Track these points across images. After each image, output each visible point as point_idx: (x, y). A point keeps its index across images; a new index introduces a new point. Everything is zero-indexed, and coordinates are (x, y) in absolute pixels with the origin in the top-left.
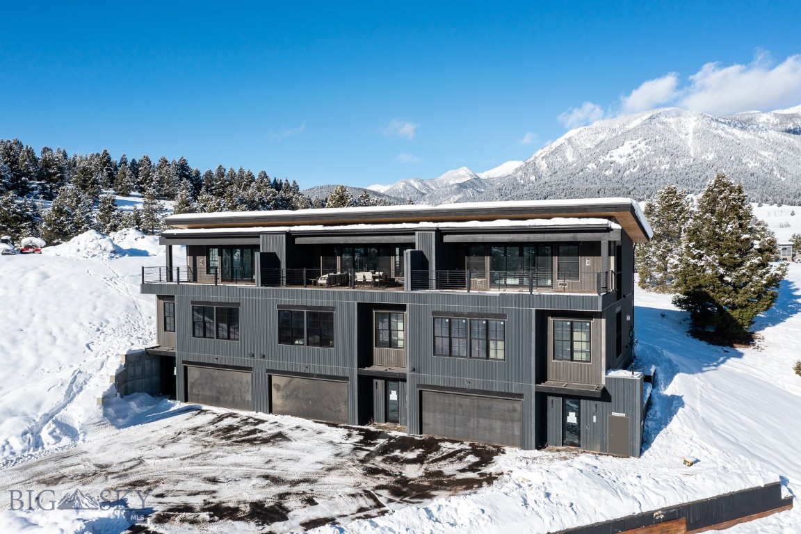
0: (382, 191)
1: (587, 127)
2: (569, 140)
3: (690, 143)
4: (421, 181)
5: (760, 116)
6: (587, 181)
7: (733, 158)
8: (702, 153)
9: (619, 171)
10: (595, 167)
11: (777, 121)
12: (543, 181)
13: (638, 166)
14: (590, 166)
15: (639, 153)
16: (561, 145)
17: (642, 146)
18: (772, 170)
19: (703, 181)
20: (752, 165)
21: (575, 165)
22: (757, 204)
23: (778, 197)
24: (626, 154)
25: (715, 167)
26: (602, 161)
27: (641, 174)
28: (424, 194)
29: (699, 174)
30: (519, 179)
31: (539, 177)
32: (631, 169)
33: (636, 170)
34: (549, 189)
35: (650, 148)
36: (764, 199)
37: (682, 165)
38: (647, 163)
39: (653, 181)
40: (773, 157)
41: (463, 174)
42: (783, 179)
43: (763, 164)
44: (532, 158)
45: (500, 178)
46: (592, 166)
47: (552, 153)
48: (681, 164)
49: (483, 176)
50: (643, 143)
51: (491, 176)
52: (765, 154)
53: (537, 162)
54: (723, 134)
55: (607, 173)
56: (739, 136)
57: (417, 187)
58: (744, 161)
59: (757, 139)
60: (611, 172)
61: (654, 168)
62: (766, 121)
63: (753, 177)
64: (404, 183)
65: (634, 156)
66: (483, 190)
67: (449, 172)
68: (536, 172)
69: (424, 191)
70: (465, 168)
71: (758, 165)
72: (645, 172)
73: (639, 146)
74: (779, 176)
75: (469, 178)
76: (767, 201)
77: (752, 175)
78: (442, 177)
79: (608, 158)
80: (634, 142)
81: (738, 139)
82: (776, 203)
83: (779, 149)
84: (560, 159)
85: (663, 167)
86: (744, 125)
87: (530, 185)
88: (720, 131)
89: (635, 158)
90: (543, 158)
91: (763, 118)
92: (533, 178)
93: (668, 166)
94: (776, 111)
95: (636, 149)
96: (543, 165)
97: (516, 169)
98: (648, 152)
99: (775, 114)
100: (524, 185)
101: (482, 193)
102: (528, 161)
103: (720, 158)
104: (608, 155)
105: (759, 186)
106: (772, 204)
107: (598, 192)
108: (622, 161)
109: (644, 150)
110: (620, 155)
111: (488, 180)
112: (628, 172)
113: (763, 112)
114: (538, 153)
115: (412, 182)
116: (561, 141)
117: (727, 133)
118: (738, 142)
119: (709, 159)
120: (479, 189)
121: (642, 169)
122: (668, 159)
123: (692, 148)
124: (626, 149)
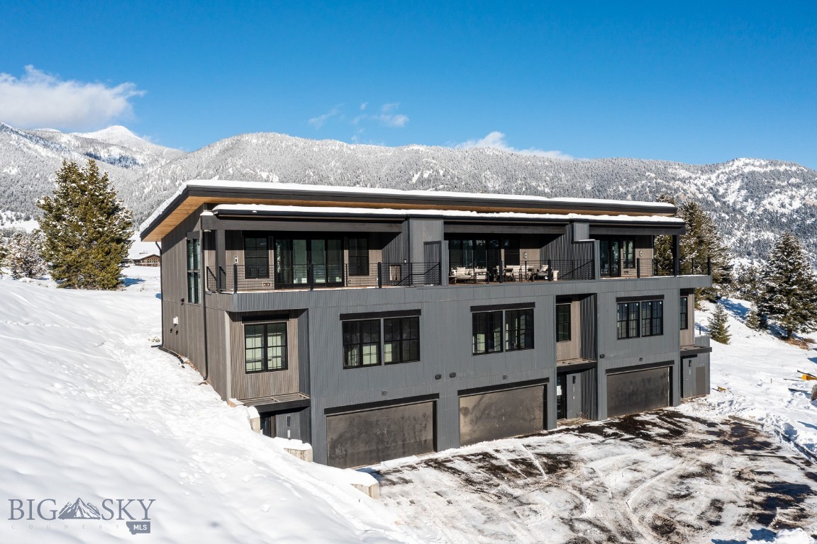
5: (61, 136)
7: (38, 176)
11: (77, 143)
19: (8, 197)
25: (20, 183)
54: (25, 149)
56: (43, 154)
62: (68, 142)
81: (42, 157)
86: (47, 142)
88: (21, 145)
91: (64, 139)
94: (76, 134)
99: (76, 137)
103: (25, 173)
113: (64, 133)
117: (30, 148)
119: (11, 174)
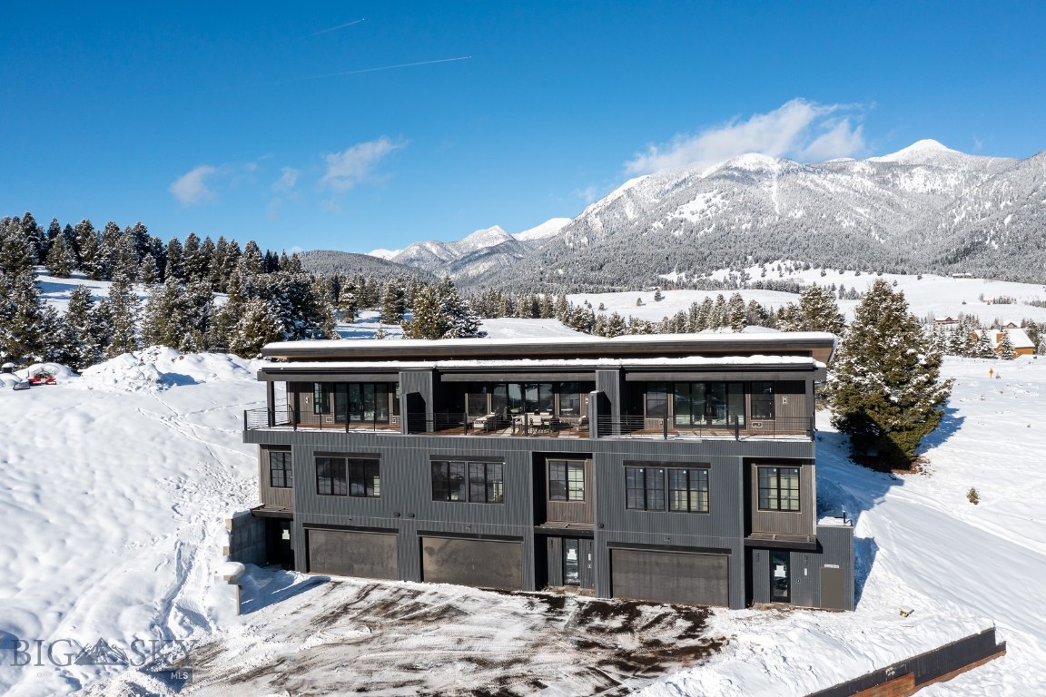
0: (388, 258)
1: (650, 176)
2: (629, 192)
3: (773, 197)
4: (441, 244)
5: (854, 164)
6: (652, 244)
7: (824, 216)
8: (789, 210)
9: (692, 231)
10: (662, 226)
11: (874, 170)
12: (597, 244)
13: (714, 226)
14: (655, 225)
15: (714, 208)
16: (619, 198)
17: (718, 200)
18: (870, 230)
19: (791, 244)
20: (847, 224)
21: (637, 223)
22: (855, 272)
23: (877, 264)
24: (699, 210)
25: (804, 227)
26: (670, 219)
27: (718, 235)
28: (444, 261)
29: (786, 235)
30: (567, 241)
31: (592, 240)
32: (706, 230)
33: (711, 230)
34: (606, 254)
35: (727, 202)
36: (862, 266)
37: (765, 224)
38: (724, 222)
39: (732, 244)
40: (870, 215)
41: (493, 235)
42: (882, 241)
43: (858, 223)
44: (583, 215)
45: (543, 240)
46: (658, 225)
47: (608, 208)
48: (766, 222)
49: (521, 237)
50: (719, 196)
51: (530, 238)
52: (861, 211)
53: (589, 220)
54: (812, 187)
55: (677, 234)
56: (832, 190)
57: (434, 251)
58: (837, 220)
59: (851, 192)
60: (681, 233)
61: (733, 228)
62: (861, 171)
63: (847, 240)
64: (418, 248)
65: (708, 212)
66: (521, 256)
67: (477, 232)
68: (588, 232)
69: (444, 258)
70: (497, 227)
71: (853, 224)
72: (722, 233)
73: (714, 201)
74: (877, 238)
75: (503, 241)
76: (865, 269)
77: (847, 237)
78: (467, 240)
79: (677, 215)
80: (709, 195)
81: (831, 193)
82: (875, 270)
83: (876, 205)
84: (617, 216)
85: (744, 227)
87: (582, 248)
88: (809, 183)
89: (710, 215)
90: (596, 214)
91: (858, 167)
92: (585, 240)
93: (750, 225)
94: (872, 159)
95: (710, 204)
96: (597, 224)
97: (563, 229)
98: (725, 208)
99: (871, 163)
100: (573, 249)
101: (520, 259)
102: (578, 219)
103: (810, 215)
104: (677, 212)
105: (855, 251)
106: (871, 273)
107: (667, 258)
108: (695, 219)
109: (720, 205)
110: (692, 211)
111: (528, 243)
112: (702, 233)
113: (857, 161)
114: (591, 208)
115: (428, 245)
116: (618, 192)
117: (817, 185)
118: (830, 195)
119: (797, 217)
120: (515, 255)
121: (719, 229)
122: (749, 216)
123: (777, 204)
124: (699, 203)
